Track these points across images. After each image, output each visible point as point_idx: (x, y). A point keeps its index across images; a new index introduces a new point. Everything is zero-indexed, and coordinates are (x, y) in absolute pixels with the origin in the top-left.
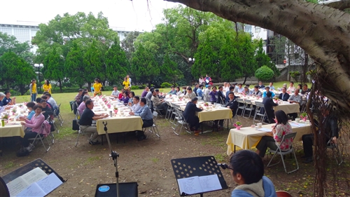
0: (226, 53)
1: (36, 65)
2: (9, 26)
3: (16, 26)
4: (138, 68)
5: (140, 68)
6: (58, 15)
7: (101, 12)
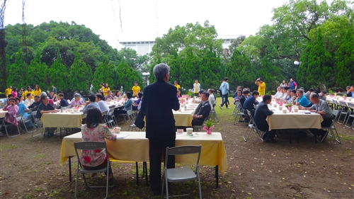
0: (345, 53)
1: (144, 74)
2: (134, 43)
3: (139, 43)
4: (230, 74)
5: (232, 73)
6: (171, 29)
7: (207, 21)
